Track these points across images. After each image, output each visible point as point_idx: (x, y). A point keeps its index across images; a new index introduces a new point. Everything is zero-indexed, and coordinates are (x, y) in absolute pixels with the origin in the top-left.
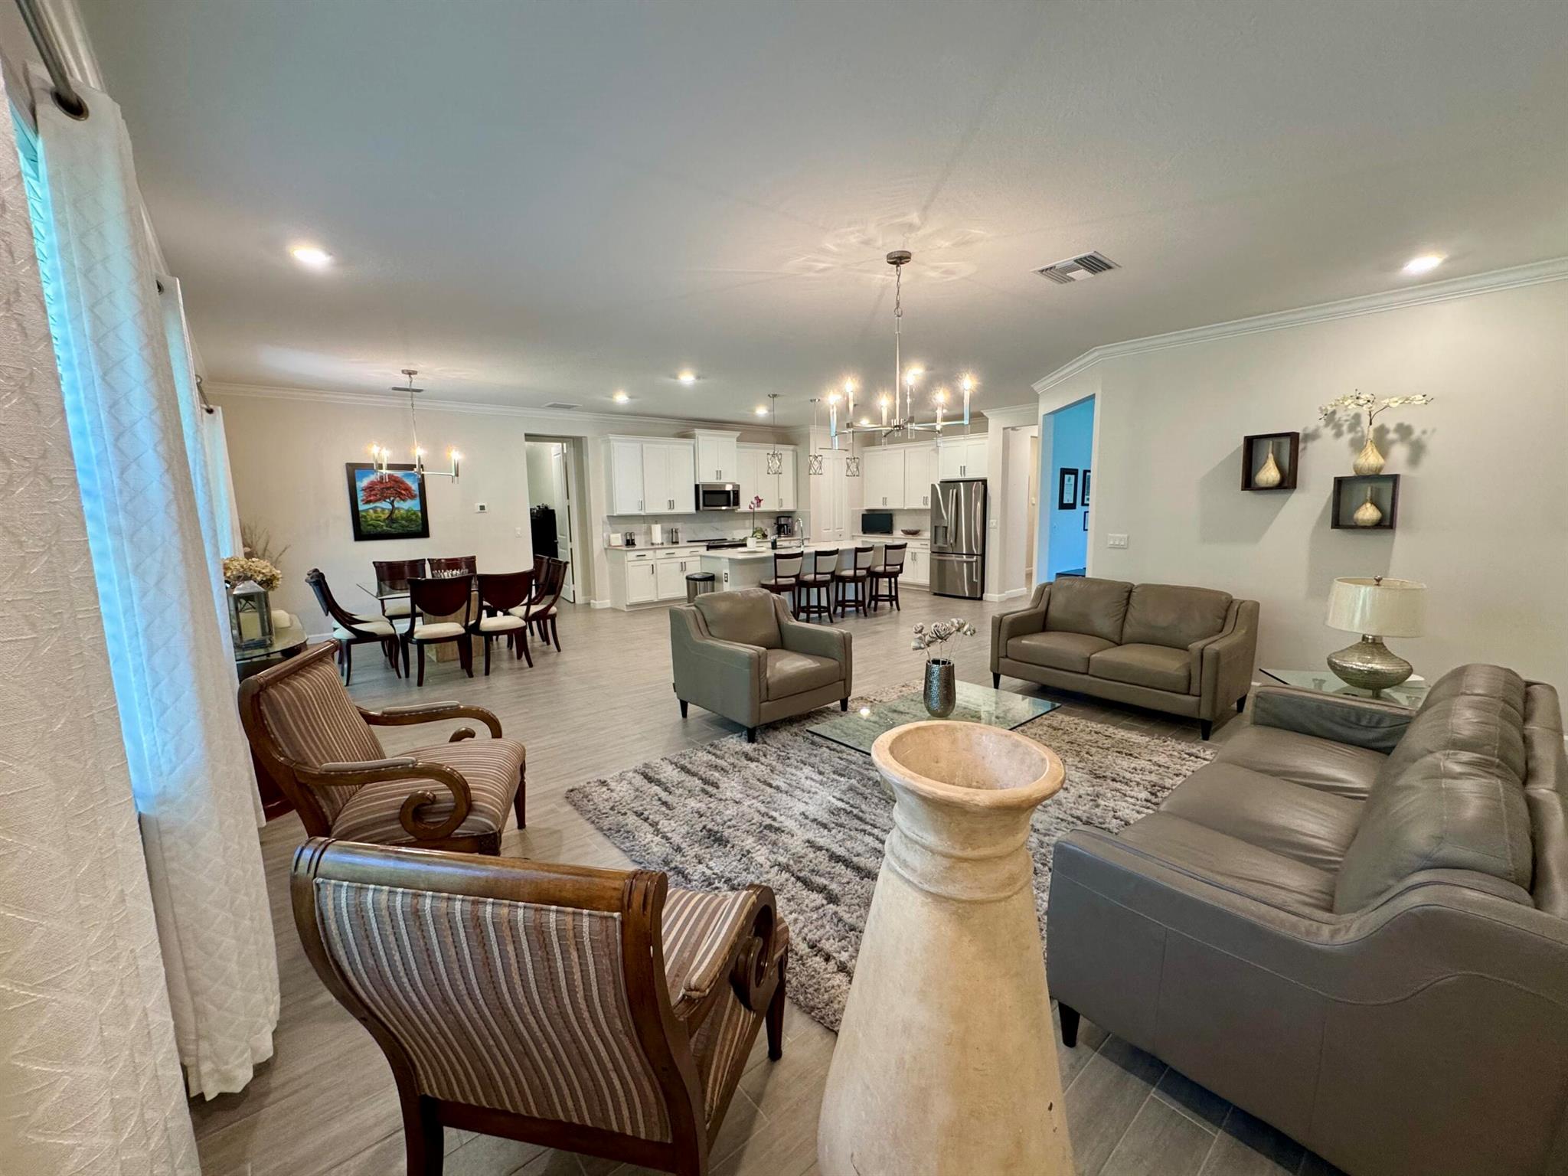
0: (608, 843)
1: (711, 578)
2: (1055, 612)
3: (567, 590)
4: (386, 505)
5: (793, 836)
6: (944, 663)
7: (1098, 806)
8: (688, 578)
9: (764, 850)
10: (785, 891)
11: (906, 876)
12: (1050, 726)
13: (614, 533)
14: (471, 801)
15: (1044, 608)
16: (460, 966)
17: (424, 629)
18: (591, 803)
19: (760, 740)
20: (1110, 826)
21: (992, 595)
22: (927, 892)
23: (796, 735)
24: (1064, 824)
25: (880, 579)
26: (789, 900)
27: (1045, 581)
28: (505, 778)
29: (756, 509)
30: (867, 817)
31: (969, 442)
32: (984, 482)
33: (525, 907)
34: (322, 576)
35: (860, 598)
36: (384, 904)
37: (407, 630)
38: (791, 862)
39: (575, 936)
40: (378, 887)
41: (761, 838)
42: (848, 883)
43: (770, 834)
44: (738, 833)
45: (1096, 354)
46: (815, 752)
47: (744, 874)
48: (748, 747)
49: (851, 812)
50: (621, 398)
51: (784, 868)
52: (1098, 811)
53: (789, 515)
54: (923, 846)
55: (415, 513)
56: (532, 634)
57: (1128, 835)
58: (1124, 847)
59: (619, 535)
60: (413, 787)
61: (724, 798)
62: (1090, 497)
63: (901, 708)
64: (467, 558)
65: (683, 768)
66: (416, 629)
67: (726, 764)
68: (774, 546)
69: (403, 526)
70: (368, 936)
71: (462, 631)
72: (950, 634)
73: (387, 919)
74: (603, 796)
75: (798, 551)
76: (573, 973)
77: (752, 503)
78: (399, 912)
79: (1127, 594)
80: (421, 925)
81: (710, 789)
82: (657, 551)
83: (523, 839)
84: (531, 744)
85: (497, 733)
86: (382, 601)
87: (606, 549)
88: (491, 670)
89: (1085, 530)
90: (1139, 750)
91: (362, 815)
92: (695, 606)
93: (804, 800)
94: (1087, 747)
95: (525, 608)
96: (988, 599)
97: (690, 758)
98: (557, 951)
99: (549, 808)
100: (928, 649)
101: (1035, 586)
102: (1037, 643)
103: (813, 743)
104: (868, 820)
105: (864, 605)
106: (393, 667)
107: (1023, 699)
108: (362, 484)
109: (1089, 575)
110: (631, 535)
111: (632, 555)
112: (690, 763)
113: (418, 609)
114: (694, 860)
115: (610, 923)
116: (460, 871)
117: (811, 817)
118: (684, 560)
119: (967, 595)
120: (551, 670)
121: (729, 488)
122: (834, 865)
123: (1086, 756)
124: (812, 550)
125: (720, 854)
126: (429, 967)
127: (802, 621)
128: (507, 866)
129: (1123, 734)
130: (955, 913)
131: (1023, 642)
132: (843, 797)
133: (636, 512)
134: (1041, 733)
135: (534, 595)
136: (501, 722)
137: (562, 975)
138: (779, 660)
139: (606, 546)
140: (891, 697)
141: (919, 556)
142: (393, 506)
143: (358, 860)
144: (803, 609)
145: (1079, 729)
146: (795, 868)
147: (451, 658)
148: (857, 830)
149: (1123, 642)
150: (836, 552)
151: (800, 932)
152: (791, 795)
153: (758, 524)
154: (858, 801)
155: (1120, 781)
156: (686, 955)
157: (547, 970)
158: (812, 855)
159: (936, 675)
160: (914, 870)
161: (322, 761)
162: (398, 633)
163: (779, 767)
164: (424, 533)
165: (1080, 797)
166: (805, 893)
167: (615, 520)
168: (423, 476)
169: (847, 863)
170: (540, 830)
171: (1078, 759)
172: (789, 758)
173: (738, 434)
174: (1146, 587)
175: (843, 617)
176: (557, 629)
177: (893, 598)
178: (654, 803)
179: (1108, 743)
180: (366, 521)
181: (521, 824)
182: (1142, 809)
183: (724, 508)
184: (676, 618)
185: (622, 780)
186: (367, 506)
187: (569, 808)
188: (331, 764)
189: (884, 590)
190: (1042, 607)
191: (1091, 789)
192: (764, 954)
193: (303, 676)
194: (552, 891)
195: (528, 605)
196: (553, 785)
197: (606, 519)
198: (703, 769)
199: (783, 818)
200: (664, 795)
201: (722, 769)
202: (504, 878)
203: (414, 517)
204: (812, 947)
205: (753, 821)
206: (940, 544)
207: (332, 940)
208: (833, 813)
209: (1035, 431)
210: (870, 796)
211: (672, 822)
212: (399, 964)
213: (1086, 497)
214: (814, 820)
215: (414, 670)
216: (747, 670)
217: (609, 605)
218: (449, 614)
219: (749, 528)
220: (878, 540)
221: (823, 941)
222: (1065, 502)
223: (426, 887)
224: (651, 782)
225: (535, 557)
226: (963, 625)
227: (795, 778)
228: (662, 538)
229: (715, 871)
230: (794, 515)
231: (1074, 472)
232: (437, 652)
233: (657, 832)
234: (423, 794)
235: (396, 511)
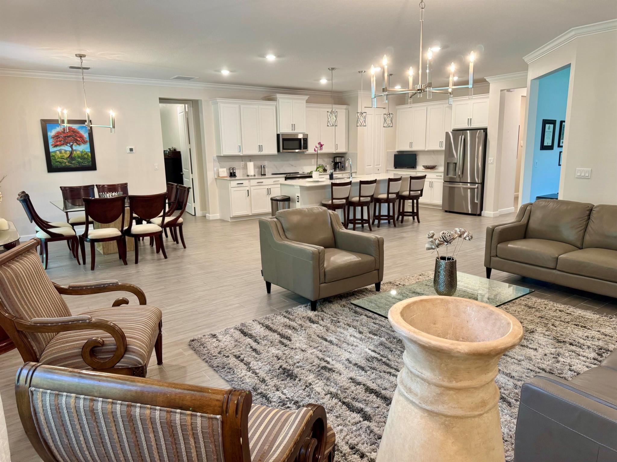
0: (217, 376)
1: (287, 200)
2: (533, 224)
3: (190, 207)
4: (67, 148)
5: (340, 374)
6: (449, 259)
7: (558, 362)
8: (272, 199)
9: (321, 383)
10: (335, 411)
11: (411, 399)
12: (526, 305)
13: (222, 167)
14: (127, 345)
15: (526, 222)
16: (121, 445)
17: (94, 232)
18: (206, 349)
19: (319, 309)
20: (566, 376)
21: (488, 212)
22: (425, 409)
23: (344, 306)
24: (533, 373)
25: (406, 201)
26: (337, 417)
27: (527, 202)
28: (149, 331)
29: (319, 152)
30: (393, 364)
31: (473, 101)
32: (485, 130)
33: (160, 410)
34: (27, 196)
35: (391, 214)
36: (72, 405)
37: (83, 233)
38: (339, 392)
39: (192, 429)
40: (69, 394)
41: (319, 375)
42: (378, 407)
43: (325, 373)
44: (304, 372)
45: (573, 33)
46: (357, 318)
47: (307, 398)
48: (311, 314)
49: (381, 360)
50: (225, 73)
51: (334, 396)
52: (558, 365)
53: (342, 155)
54: (423, 379)
55: (86, 154)
56: (167, 236)
57: (578, 382)
58: (573, 389)
59: (225, 169)
60: (89, 335)
61: (294, 347)
62: (564, 141)
63: (418, 290)
64: (122, 185)
65: (268, 327)
66: (89, 232)
67: (296, 325)
68: (331, 177)
69: (79, 162)
70: (63, 425)
71: (119, 233)
72: (454, 239)
73: (75, 415)
74: (214, 344)
75: (348, 181)
76: (191, 453)
77: (316, 147)
78: (82, 410)
79: (588, 212)
80: (96, 419)
81: (285, 341)
82: (251, 181)
83: (161, 371)
84: (166, 309)
85: (143, 301)
86: (67, 213)
87: (216, 179)
88: (139, 260)
89: (559, 165)
90: (591, 324)
91: (58, 352)
92: (276, 218)
93: (349, 350)
94: (553, 321)
95: (161, 218)
96: (485, 216)
97: (272, 320)
98: (181, 438)
99: (177, 351)
100: (438, 249)
101: (520, 206)
102: (519, 247)
103: (356, 312)
104: (393, 366)
105: (394, 219)
106: (75, 257)
107: (509, 287)
108: (51, 133)
109: (560, 198)
110: (233, 169)
111: (234, 183)
112: (272, 324)
113: (90, 219)
114: (274, 388)
115: (215, 422)
116: (119, 386)
117: (354, 362)
118: (269, 187)
119: (470, 212)
120: (178, 261)
121: (300, 136)
122: (368, 395)
123: (552, 327)
124: (358, 180)
125: (291, 385)
126: (101, 445)
127: (350, 229)
128: (149, 384)
129: (580, 312)
130: (443, 424)
131: (509, 245)
132: (376, 349)
133: (236, 152)
134: (520, 310)
135: (167, 209)
136: (146, 295)
137: (184, 453)
138: (333, 255)
139: (216, 177)
140: (411, 282)
141: (435, 184)
142: (72, 149)
143: (55, 377)
144: (351, 221)
145: (548, 308)
146: (342, 396)
147: (112, 252)
148: (385, 372)
149: (583, 247)
150: (375, 181)
151: (344, 438)
152: (339, 347)
153: (320, 162)
154: (386, 352)
155: (576, 345)
156: (266, 447)
157: (175, 450)
158: (353, 388)
159: (443, 267)
160: (416, 395)
161: (32, 316)
162: (78, 235)
163: (332, 328)
164: (93, 167)
165: (545, 355)
166: (348, 413)
167: (223, 158)
168: (91, 127)
169: (377, 394)
170: (172, 366)
171: (545, 329)
172: (339, 322)
173: (307, 97)
174: (603, 207)
175: (378, 227)
176: (184, 233)
177: (415, 214)
178: (248, 349)
179: (568, 318)
180: (55, 159)
181: (160, 362)
182: (590, 365)
183: (297, 151)
184: (263, 226)
185: (226, 334)
186: (55, 149)
187: (191, 352)
188: (37, 319)
189: (408, 207)
190: (524, 221)
191: (554, 350)
192: (318, 449)
193: (17, 261)
194: (177, 400)
195: (164, 217)
196: (181, 337)
197: (216, 158)
198: (281, 328)
199: (334, 362)
200: (254, 345)
201: (294, 328)
202: (147, 391)
203: (86, 156)
204: (352, 448)
205: (314, 364)
206: (451, 175)
207: (41, 427)
208: (368, 360)
209: (524, 92)
210: (394, 350)
211: (259, 362)
212: (83, 442)
213: (561, 141)
214: (355, 364)
215: (89, 259)
216: (311, 262)
217: (219, 218)
218: (111, 222)
219: (314, 165)
220: (406, 173)
221: (360, 445)
222: (545, 144)
223: (99, 395)
224: (246, 336)
225: (167, 184)
226: (464, 233)
227: (342, 335)
228: (254, 172)
229: (288, 396)
230: (347, 156)
231: (553, 122)
232: (103, 248)
233: (249, 369)
234: (95, 340)
235: (74, 152)
